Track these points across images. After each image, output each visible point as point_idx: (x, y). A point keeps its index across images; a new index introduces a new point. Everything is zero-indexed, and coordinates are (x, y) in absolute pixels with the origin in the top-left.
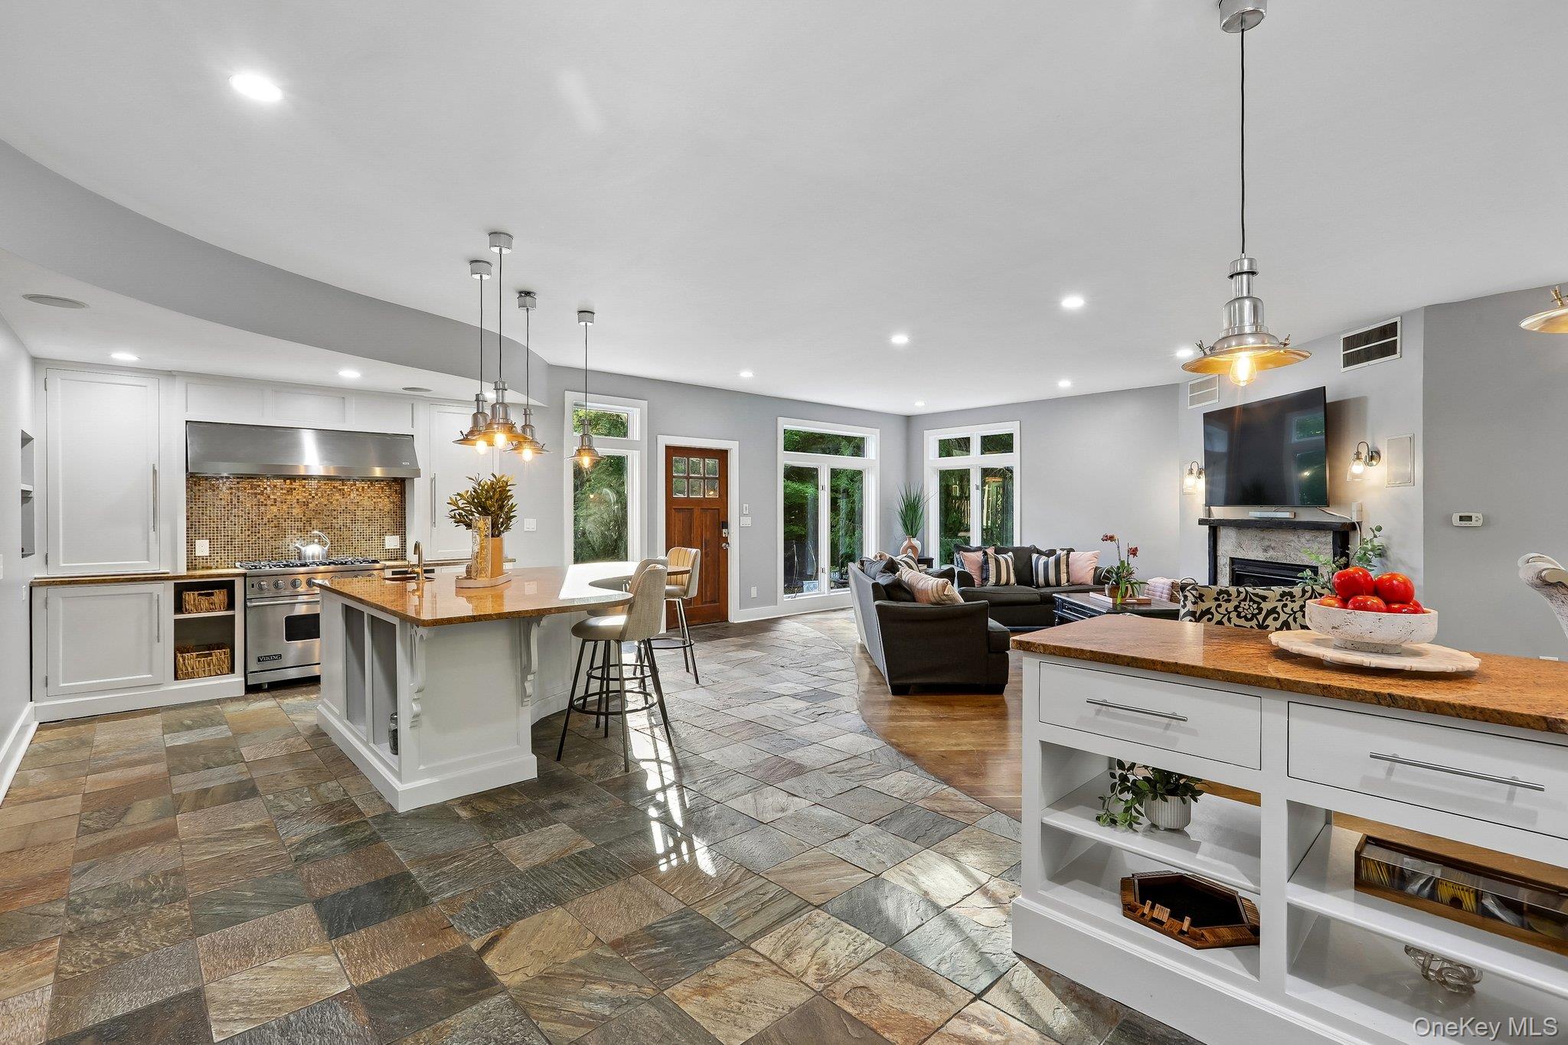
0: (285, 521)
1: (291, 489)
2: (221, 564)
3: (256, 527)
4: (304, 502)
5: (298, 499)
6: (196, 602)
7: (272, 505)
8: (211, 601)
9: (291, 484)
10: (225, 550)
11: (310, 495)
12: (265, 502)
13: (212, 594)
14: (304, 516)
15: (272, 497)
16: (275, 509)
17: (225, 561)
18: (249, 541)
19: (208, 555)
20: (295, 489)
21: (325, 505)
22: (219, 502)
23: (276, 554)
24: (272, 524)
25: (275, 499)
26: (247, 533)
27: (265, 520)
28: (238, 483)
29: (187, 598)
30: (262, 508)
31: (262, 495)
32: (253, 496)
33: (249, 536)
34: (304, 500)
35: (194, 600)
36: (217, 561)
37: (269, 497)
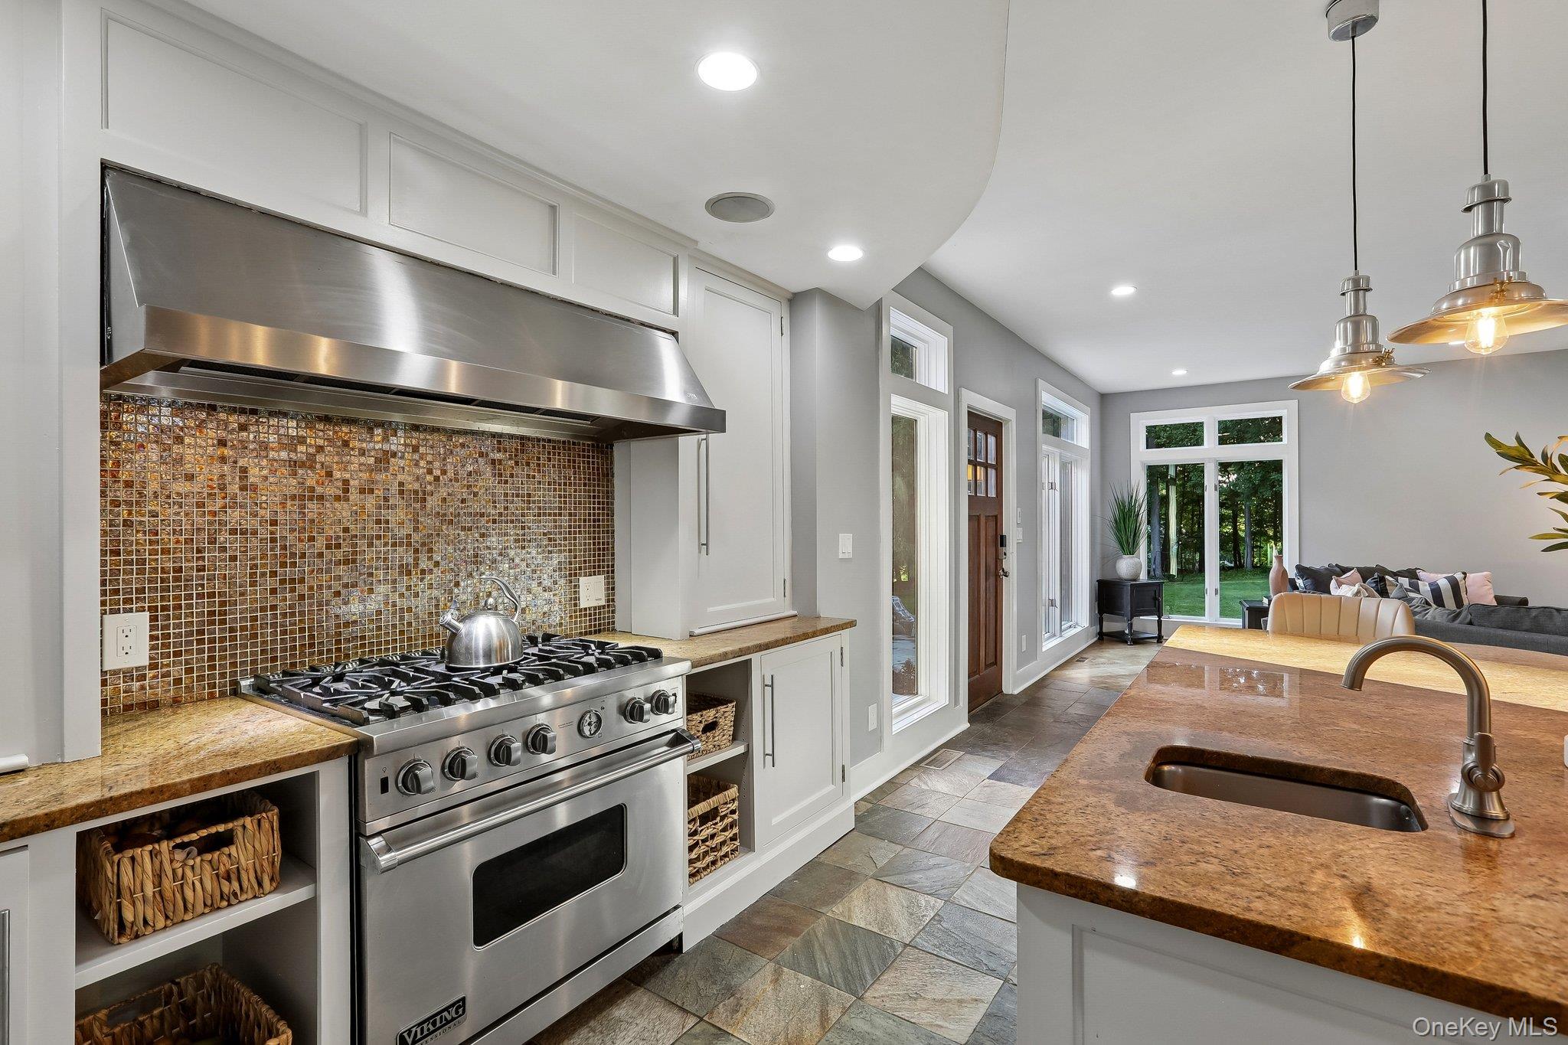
0: (370, 545)
1: (386, 452)
2: (189, 689)
3: (294, 564)
4: (416, 492)
5: (401, 484)
6: (168, 884)
7: (338, 498)
8: (226, 865)
9: (385, 439)
10: (200, 642)
11: (430, 472)
12: (319, 490)
13: (227, 839)
14: (416, 529)
15: (337, 474)
16: (344, 511)
17: (201, 678)
18: (274, 608)
19: (146, 662)
20: (394, 455)
21: (463, 501)
22: (181, 487)
23: (348, 641)
24: (339, 555)
25: (346, 482)
26: (270, 583)
27: (320, 543)
28: (243, 428)
29: (127, 879)
30: (312, 507)
31: (312, 468)
32: (285, 471)
33: (274, 591)
34: (416, 486)
35: (159, 877)
36: (178, 681)
37: (329, 474)
